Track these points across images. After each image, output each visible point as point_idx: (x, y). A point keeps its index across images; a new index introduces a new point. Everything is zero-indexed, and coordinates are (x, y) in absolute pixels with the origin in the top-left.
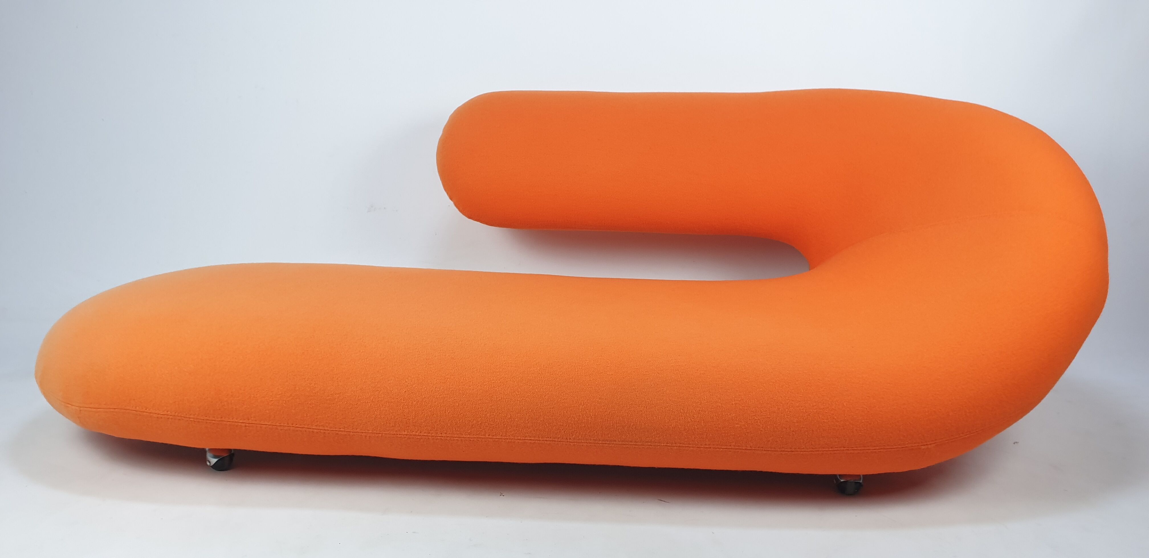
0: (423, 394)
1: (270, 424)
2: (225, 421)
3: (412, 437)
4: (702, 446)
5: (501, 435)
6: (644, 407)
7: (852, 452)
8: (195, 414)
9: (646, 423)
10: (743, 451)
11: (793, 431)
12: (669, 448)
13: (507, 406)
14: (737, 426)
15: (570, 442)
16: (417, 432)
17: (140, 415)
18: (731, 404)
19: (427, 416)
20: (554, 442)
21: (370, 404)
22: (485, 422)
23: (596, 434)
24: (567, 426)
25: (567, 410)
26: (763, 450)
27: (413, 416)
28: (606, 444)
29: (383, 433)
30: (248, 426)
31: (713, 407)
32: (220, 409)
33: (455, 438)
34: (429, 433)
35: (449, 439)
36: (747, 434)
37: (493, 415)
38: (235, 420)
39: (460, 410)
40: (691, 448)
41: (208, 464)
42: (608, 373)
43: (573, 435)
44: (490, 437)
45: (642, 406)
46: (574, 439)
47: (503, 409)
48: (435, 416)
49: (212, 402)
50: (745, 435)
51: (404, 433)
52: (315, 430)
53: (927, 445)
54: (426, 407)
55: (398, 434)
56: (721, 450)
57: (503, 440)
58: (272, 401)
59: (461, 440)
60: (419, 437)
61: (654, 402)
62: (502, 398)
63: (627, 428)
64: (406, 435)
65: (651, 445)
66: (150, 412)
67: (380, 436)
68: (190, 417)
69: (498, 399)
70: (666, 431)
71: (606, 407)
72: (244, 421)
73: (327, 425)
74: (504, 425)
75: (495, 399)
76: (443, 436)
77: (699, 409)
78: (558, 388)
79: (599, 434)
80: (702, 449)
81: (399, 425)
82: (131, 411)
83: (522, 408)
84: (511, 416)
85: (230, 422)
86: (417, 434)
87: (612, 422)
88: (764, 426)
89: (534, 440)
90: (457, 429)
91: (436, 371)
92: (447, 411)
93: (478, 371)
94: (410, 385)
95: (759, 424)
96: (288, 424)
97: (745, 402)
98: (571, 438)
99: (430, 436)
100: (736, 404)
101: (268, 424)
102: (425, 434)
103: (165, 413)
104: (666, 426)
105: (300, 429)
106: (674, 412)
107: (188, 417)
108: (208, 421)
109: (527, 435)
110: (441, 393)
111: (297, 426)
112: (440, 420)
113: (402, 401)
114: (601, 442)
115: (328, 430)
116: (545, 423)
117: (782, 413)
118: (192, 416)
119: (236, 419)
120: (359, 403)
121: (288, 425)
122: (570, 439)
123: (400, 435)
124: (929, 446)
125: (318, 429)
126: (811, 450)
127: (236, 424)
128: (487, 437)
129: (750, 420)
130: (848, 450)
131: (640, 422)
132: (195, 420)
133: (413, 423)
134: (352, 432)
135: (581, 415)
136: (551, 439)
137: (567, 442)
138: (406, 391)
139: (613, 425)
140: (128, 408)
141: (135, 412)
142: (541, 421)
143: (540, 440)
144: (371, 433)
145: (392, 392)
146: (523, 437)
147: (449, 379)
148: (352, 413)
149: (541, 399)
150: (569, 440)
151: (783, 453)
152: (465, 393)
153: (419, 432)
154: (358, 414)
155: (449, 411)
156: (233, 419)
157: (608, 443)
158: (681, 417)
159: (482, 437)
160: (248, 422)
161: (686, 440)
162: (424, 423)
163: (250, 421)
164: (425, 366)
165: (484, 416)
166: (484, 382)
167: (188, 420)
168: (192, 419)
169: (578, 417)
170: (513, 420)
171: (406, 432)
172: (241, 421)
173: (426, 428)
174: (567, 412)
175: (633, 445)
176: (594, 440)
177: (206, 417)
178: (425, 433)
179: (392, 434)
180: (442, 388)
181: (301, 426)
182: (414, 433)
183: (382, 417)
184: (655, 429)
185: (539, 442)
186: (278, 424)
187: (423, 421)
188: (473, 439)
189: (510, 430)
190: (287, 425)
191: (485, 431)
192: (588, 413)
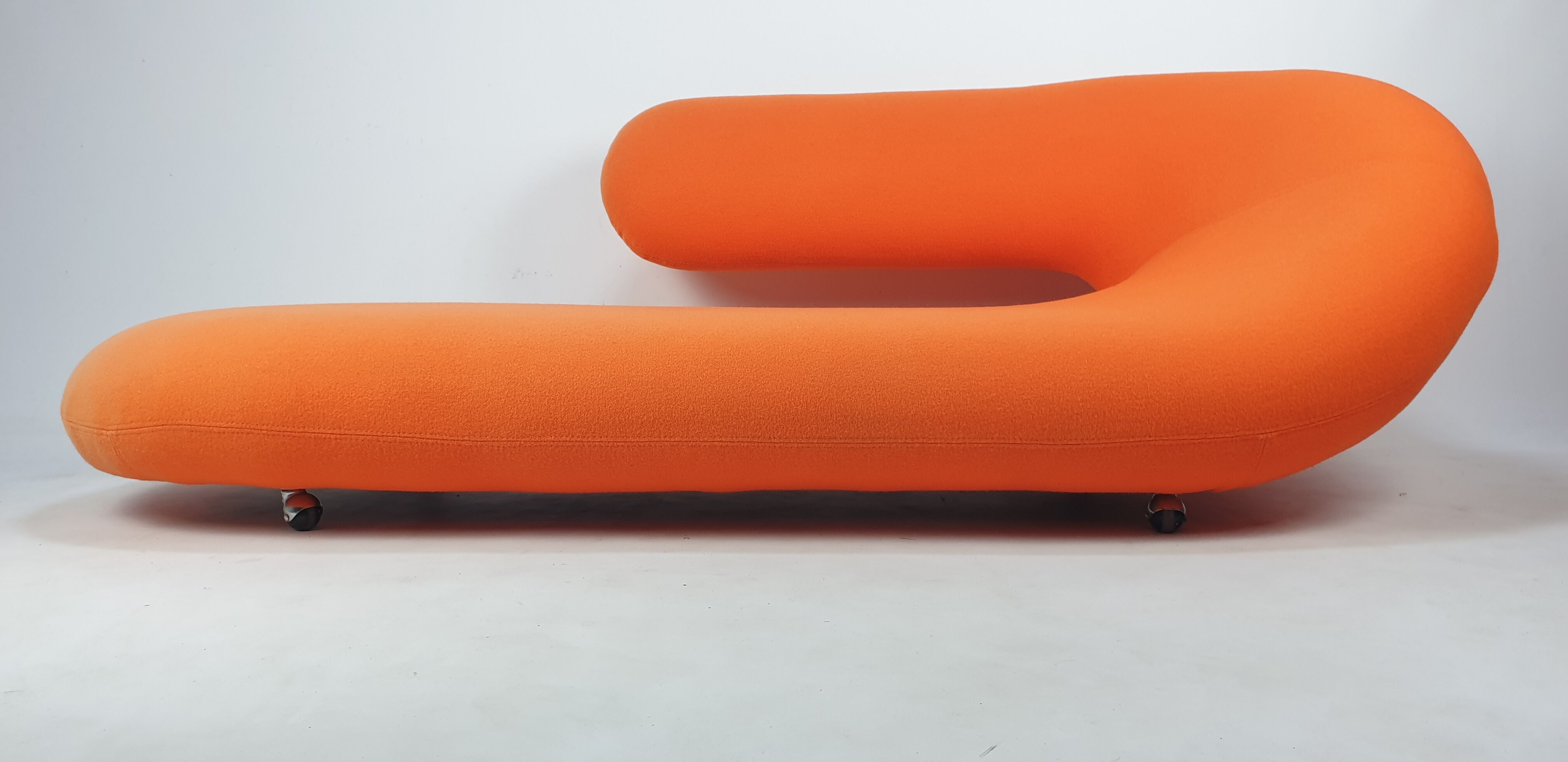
0: (575, 384)
1: (368, 434)
2: (309, 433)
3: (560, 444)
4: (954, 442)
5: (681, 436)
6: (873, 389)
7: (1161, 442)
8: (269, 424)
9: (876, 410)
10: (1011, 446)
11: (1077, 414)
12: (909, 446)
13: (688, 395)
14: (999, 409)
15: (774, 443)
16: (567, 437)
17: (196, 431)
18: (990, 380)
19: (580, 413)
20: (752, 444)
21: (503, 400)
22: (659, 418)
23: (809, 429)
24: (770, 418)
25: (769, 398)
26: (1037, 444)
27: (561, 413)
28: (823, 443)
29: (521, 441)
30: (340, 439)
31: (965, 386)
32: (302, 416)
33: (619, 444)
34: (584, 437)
35: (612, 445)
36: (1014, 420)
37: (670, 407)
38: (322, 430)
39: (626, 403)
40: (939, 445)
41: (286, 518)
42: (823, 351)
43: (778, 432)
44: (667, 439)
45: (870, 389)
46: (780, 438)
47: (682, 399)
48: (592, 412)
49: (292, 406)
50: (1012, 421)
51: (550, 439)
52: (430, 440)
53: (1265, 433)
54: (579, 400)
55: (542, 441)
56: (981, 445)
57: (685, 444)
58: (372, 401)
59: (628, 446)
60: (570, 444)
61: (885, 382)
62: (681, 385)
63: (851, 418)
64: (553, 441)
65: (884, 443)
66: (208, 425)
67: (518, 445)
68: (262, 428)
69: (676, 387)
70: (903, 420)
71: (821, 392)
72: (335, 432)
73: (446, 432)
74: (685, 421)
75: (672, 387)
76: (602, 442)
77: (947, 389)
78: (756, 371)
79: (814, 429)
80: (954, 445)
81: (544, 427)
82: (184, 426)
83: (708, 397)
84: (694, 409)
85: (315, 433)
86: (568, 439)
87: (830, 411)
88: (1037, 407)
89: (725, 442)
90: (621, 430)
91: (593, 356)
92: (608, 405)
93: (649, 354)
94: (558, 374)
95: (1030, 405)
96: (394, 433)
97: (1009, 377)
98: (776, 436)
99: (585, 442)
100: (996, 380)
101: (366, 433)
102: (579, 439)
103: (229, 424)
104: (903, 413)
105: (410, 440)
106: (914, 394)
107: (259, 428)
108: (286, 433)
109: (716, 434)
110: (599, 382)
111: (405, 435)
112: (599, 418)
113: (547, 394)
114: (816, 441)
115: (447, 440)
116: (740, 417)
117: (1059, 390)
118: (265, 427)
119: (324, 429)
120: (489, 400)
121: (394, 435)
122: (774, 438)
123: (545, 442)
124: (1269, 436)
125: (434, 439)
126: (1105, 441)
127: (324, 436)
128: (663, 439)
129: (1016, 400)
130: (1156, 440)
131: (867, 409)
132: (269, 433)
133: (563, 423)
134: (480, 441)
135: (788, 403)
136: (749, 440)
137: (771, 443)
138: (552, 382)
139: (831, 415)
140: (180, 422)
141: (189, 427)
142: (734, 413)
143: (734, 442)
144: (505, 441)
145: (534, 383)
146: (711, 437)
147: (610, 366)
148: (479, 413)
149: (733, 385)
150: (773, 440)
151: (1067, 447)
152: (632, 381)
153: (570, 436)
154: (488, 414)
155: (610, 405)
156: (319, 429)
157: (826, 442)
158: (923, 401)
159: (656, 439)
160: (339, 433)
161: (931, 432)
162: (577, 423)
163: (342, 431)
164: (578, 352)
165: (657, 409)
166: (656, 367)
167: (259, 434)
168: (265, 432)
169: (784, 406)
170: (696, 413)
171: (553, 437)
172: (330, 432)
173: (579, 430)
174: (769, 400)
175: (859, 443)
176: (806, 438)
177: (284, 426)
178: (578, 437)
179: (535, 442)
180: (600, 376)
181: (411, 436)
182: (564, 438)
183: (520, 416)
184: (889, 419)
185: (732, 444)
186: (379, 434)
187: (576, 420)
188: (644, 443)
189: (693, 428)
190: (391, 435)
191: (659, 430)
192: (797, 399)
